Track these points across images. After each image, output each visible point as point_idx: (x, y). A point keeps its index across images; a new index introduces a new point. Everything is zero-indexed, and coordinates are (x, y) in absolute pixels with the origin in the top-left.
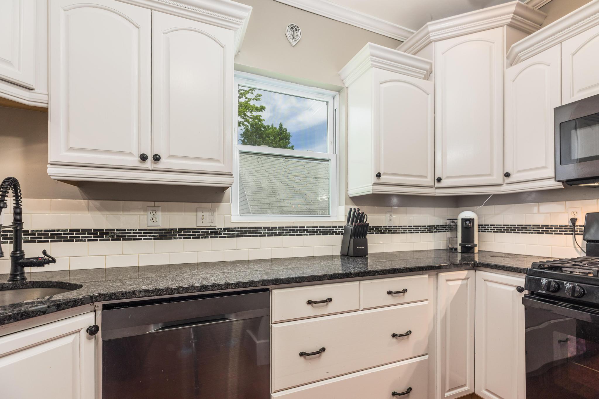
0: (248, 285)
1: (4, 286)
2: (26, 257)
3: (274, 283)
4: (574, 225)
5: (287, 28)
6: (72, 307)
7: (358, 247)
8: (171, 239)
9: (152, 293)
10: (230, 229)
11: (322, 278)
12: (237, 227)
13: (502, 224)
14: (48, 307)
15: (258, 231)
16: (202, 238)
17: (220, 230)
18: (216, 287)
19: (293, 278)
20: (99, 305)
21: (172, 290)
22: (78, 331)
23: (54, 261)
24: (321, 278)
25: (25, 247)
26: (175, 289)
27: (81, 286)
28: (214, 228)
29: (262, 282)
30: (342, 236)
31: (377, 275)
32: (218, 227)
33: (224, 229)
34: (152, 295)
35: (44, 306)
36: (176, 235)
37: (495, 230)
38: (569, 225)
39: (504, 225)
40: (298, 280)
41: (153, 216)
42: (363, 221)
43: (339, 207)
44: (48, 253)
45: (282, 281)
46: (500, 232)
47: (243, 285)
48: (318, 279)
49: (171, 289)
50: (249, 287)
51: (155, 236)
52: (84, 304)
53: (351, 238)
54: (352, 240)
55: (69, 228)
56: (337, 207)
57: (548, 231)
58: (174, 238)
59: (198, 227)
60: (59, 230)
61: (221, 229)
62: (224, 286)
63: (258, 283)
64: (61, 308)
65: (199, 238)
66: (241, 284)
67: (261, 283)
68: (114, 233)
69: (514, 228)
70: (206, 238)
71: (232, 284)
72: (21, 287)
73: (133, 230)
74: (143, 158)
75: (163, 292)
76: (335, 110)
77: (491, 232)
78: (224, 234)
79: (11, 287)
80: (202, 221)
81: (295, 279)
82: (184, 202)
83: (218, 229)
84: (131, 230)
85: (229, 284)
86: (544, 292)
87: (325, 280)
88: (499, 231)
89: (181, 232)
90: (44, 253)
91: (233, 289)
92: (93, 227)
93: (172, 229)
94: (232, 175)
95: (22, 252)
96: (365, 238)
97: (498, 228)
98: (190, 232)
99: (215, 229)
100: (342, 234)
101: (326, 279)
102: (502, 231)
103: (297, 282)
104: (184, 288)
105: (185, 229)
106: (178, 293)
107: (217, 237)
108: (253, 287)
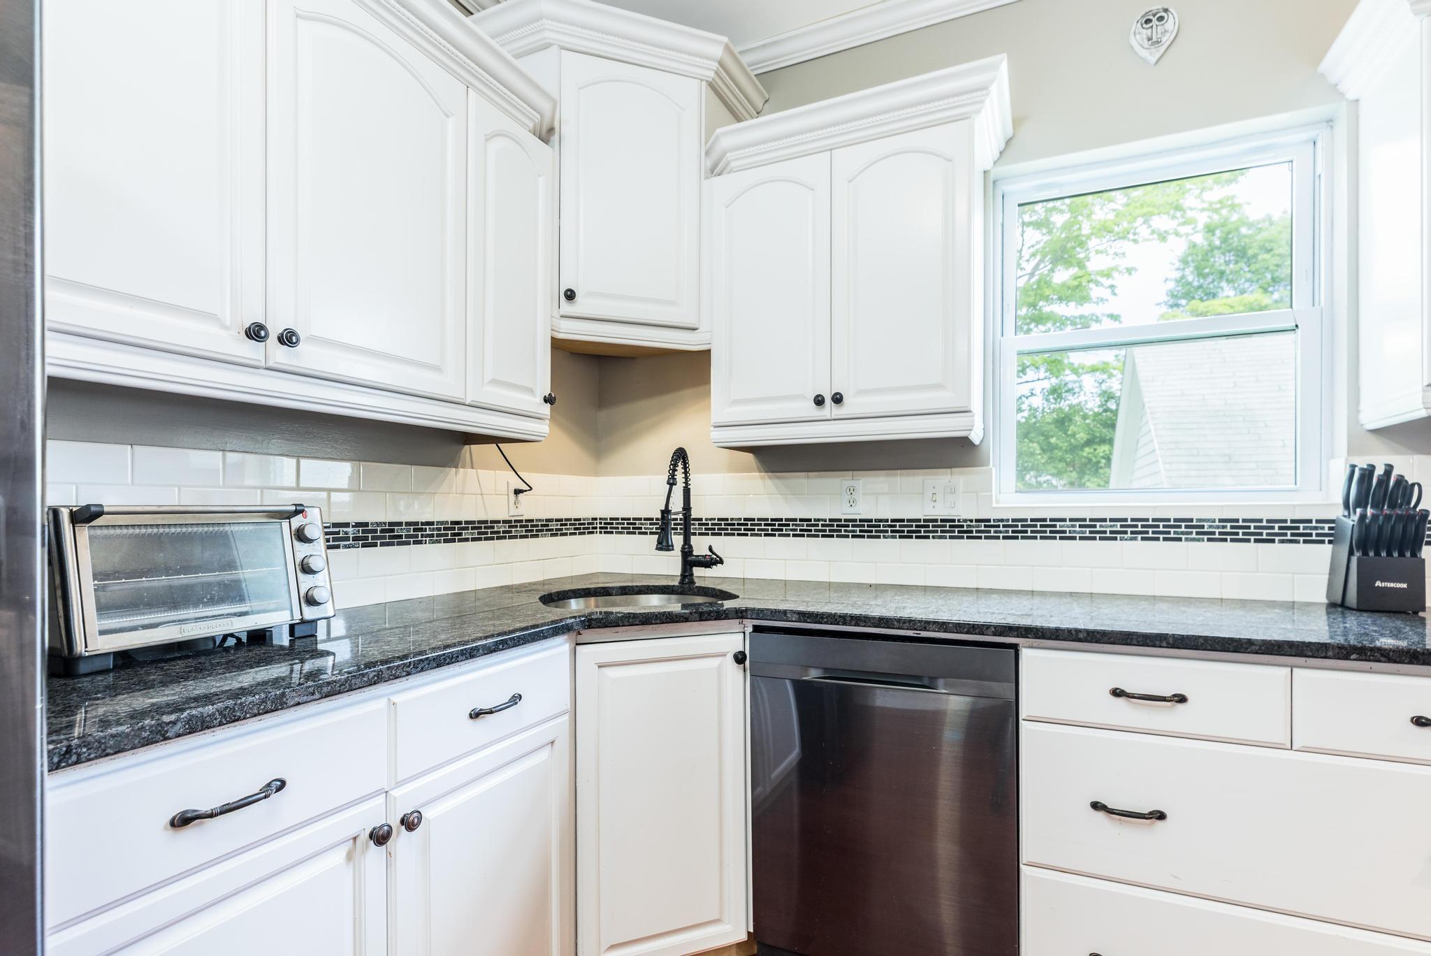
0: (966, 630)
1: (674, 589)
2: (695, 553)
3: (1021, 634)
5: (1134, 28)
6: (715, 619)
7: (1378, 584)
8: (879, 537)
9: (808, 618)
10: (989, 521)
11: (1151, 641)
12: (1005, 518)
14: (691, 613)
15: (1055, 526)
16: (933, 537)
17: (969, 523)
18: (904, 623)
19: (1069, 631)
20: (749, 625)
21: (836, 617)
22: (724, 655)
23: (721, 561)
24: (1148, 641)
25: (694, 540)
26: (840, 616)
27: (738, 597)
28: (957, 518)
29: (995, 628)
30: (1331, 546)
31: (1354, 660)
32: (964, 517)
33: (977, 521)
34: (808, 620)
35: (687, 611)
36: (887, 531)
40: (1081, 636)
41: (849, 497)
42: (1409, 503)
44: (714, 549)
45: (1042, 632)
47: (956, 628)
48: (1138, 642)
49: (835, 615)
50: (967, 633)
51: (854, 531)
52: (729, 619)
53: (1351, 553)
54: (1354, 560)
55: (743, 516)
56: (1324, 463)
58: (883, 536)
59: (926, 516)
60: (732, 519)
61: (971, 521)
62: (919, 624)
63: (987, 628)
64: (704, 618)
65: (928, 537)
66: (951, 625)
67: (993, 629)
68: (796, 525)
70: (941, 537)
71: (935, 622)
72: (689, 593)
73: (822, 520)
74: (819, 401)
75: (822, 618)
76: (1320, 176)
78: (977, 532)
79: (680, 591)
80: (933, 504)
81: (1073, 632)
82: (900, 469)
83: (965, 521)
84: (819, 520)
85: (928, 622)
87: (1161, 647)
89: (895, 526)
90: (710, 549)
91: (935, 631)
92: (771, 515)
93: (880, 521)
94: (970, 411)
95: (691, 547)
96: (1414, 555)
98: (912, 526)
99: (959, 521)
100: (1330, 542)
101: (1165, 645)
103: (1080, 640)
104: (853, 617)
105: (903, 520)
106: (844, 624)
107: (962, 538)
108: (976, 634)
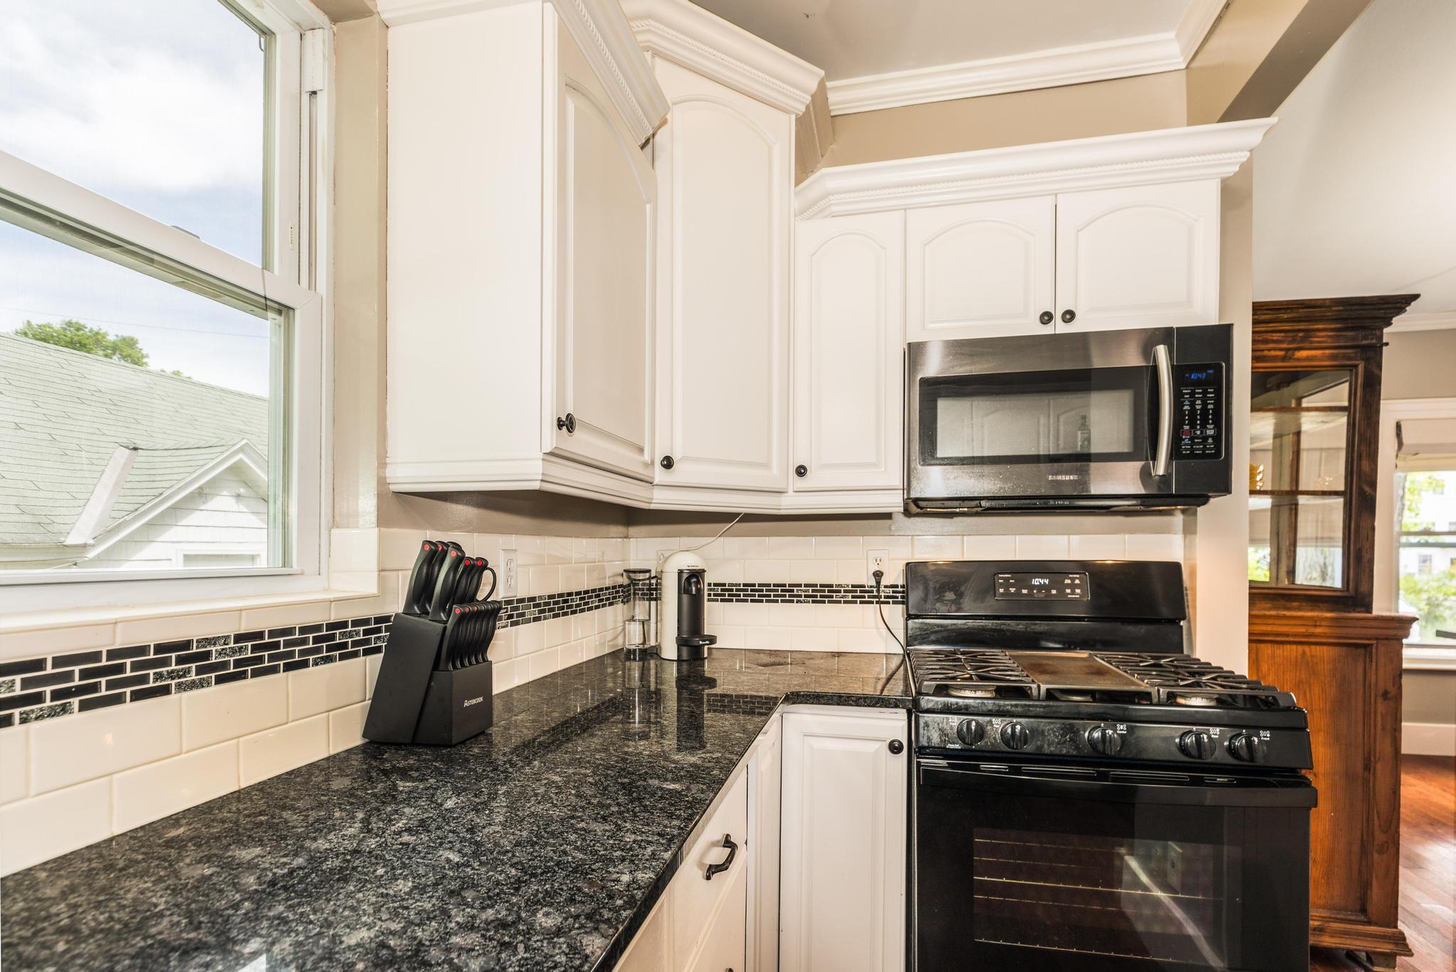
4: (878, 583)
7: (466, 704)
13: (742, 582)
37: (724, 595)
38: (870, 584)
39: (745, 585)
43: (335, 532)
46: (737, 601)
56: (324, 532)
57: (832, 597)
69: (767, 590)
77: (717, 600)
86: (957, 746)
88: (734, 598)
97: (732, 590)
102: (742, 597)
